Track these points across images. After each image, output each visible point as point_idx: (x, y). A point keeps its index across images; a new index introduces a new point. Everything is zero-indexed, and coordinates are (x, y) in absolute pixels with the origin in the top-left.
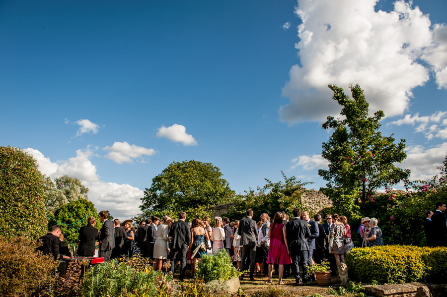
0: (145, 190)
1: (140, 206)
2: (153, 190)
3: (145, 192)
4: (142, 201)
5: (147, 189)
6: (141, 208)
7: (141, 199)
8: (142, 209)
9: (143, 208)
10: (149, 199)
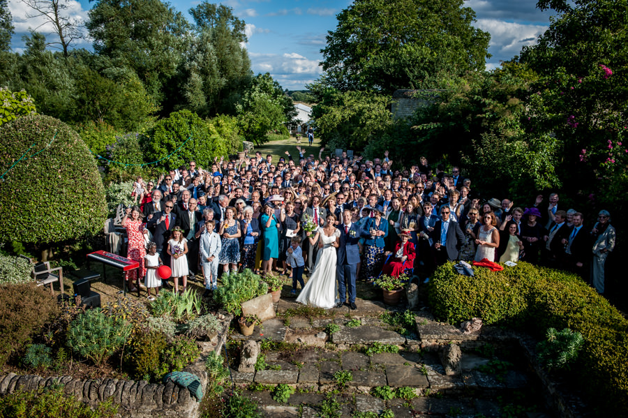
0: (329, 35)
1: (321, 64)
2: (342, 34)
3: (328, 37)
4: (323, 54)
5: (331, 33)
6: (321, 67)
7: (322, 51)
8: (325, 68)
9: (326, 66)
10: (337, 49)
